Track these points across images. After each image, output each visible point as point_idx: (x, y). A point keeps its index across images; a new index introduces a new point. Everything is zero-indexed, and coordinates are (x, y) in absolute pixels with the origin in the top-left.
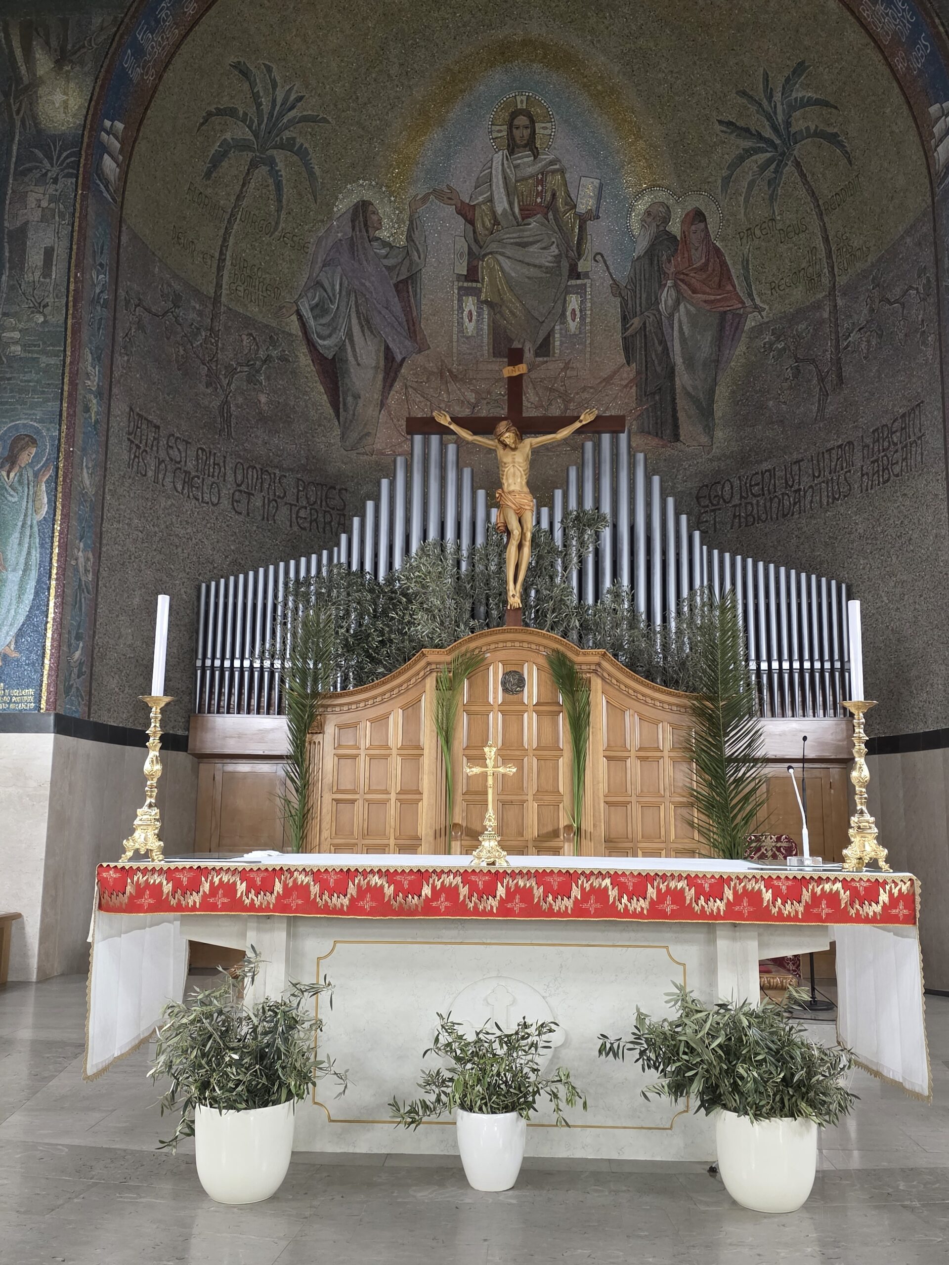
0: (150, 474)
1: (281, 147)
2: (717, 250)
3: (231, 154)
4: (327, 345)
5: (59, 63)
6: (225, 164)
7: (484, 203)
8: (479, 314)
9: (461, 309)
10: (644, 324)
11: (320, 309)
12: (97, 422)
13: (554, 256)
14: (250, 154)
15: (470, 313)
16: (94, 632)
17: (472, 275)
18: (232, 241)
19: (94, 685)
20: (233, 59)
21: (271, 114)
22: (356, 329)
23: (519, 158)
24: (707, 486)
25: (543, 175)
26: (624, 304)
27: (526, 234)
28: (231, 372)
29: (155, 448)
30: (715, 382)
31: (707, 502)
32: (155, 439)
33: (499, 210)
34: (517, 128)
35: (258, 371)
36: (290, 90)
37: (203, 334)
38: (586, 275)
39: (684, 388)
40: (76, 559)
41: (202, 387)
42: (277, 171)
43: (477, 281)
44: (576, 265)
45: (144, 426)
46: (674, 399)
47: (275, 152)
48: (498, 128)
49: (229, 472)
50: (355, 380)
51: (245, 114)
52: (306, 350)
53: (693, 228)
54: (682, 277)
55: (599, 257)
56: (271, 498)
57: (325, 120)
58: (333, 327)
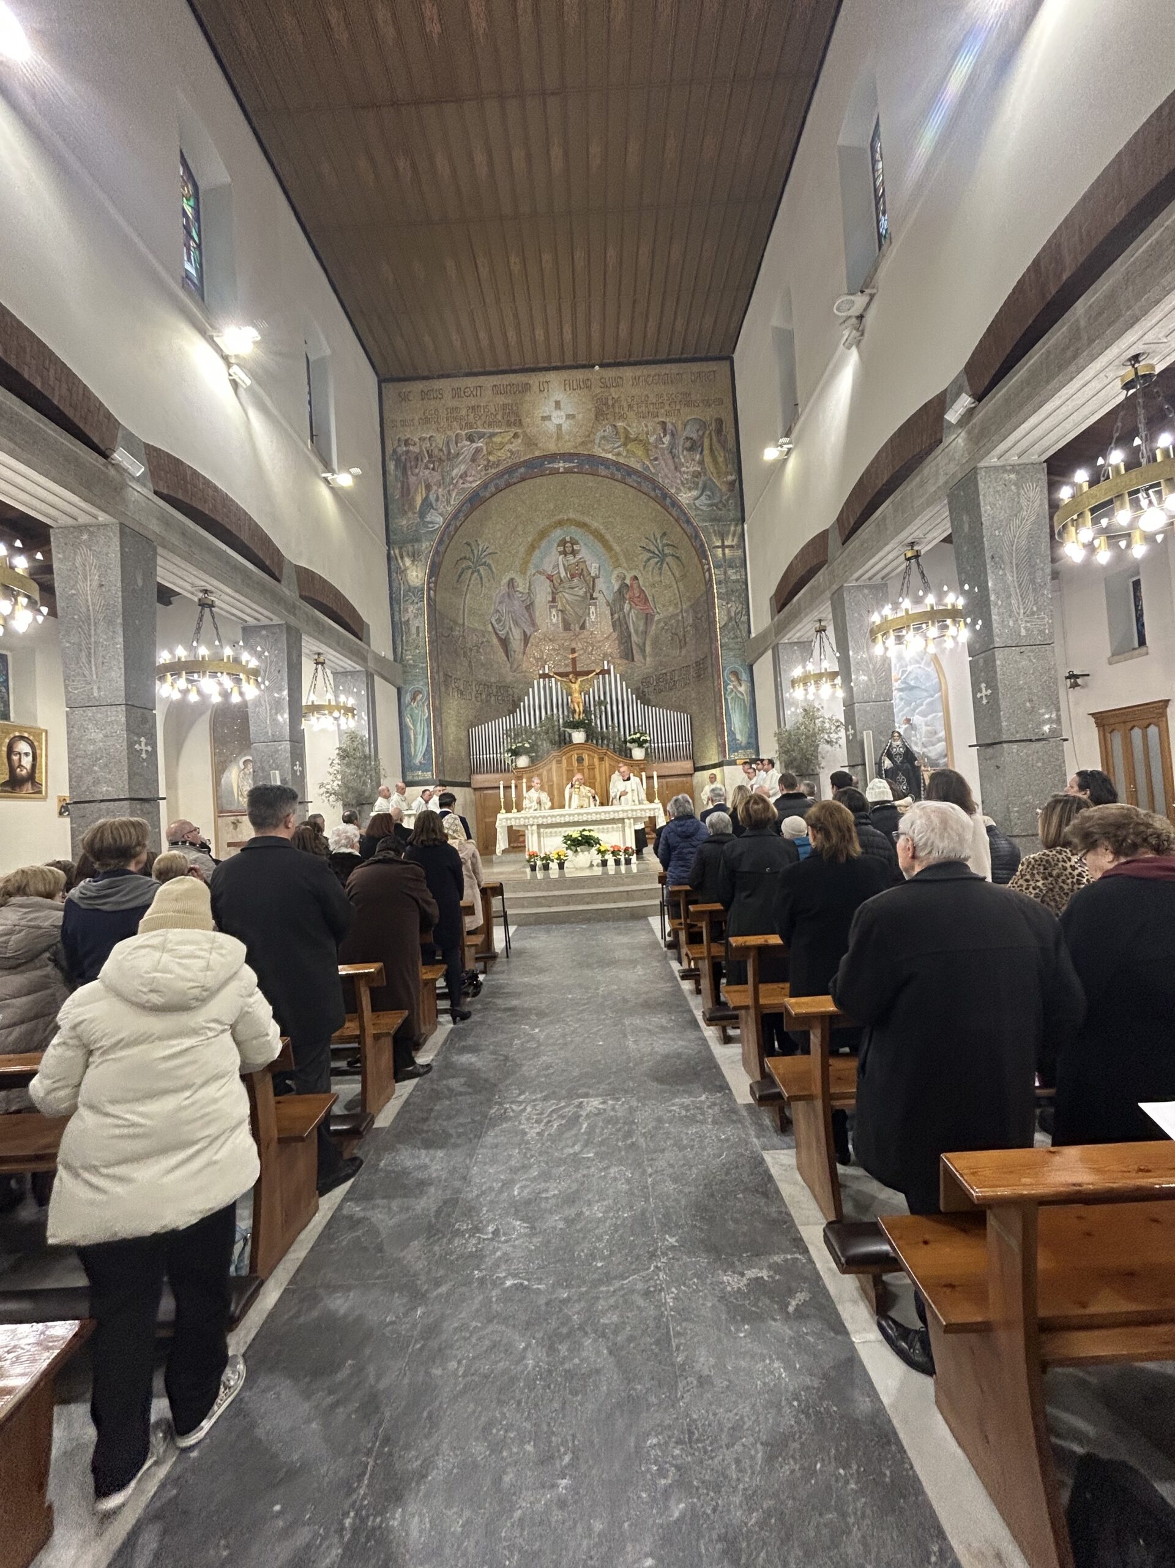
1: (482, 565)
2: (643, 591)
3: (465, 572)
4: (502, 634)
5: (413, 561)
6: (464, 576)
7: (556, 574)
10: (619, 617)
11: (499, 621)
13: (585, 592)
14: (471, 571)
16: (444, 752)
17: (554, 600)
18: (467, 601)
19: (445, 769)
20: (465, 542)
21: (478, 555)
22: (512, 626)
23: (568, 558)
24: (645, 678)
25: (577, 563)
26: (611, 609)
27: (573, 584)
28: (471, 650)
29: (452, 685)
30: (645, 640)
31: (645, 684)
33: (562, 576)
34: (567, 547)
35: (480, 648)
36: (484, 546)
37: (461, 638)
39: (635, 641)
41: (462, 658)
42: (481, 574)
44: (593, 595)
45: (448, 678)
47: (479, 568)
49: (474, 687)
50: (513, 645)
51: (469, 558)
52: (495, 637)
53: (634, 582)
54: (631, 600)
56: (488, 694)
57: (496, 553)
58: (504, 626)
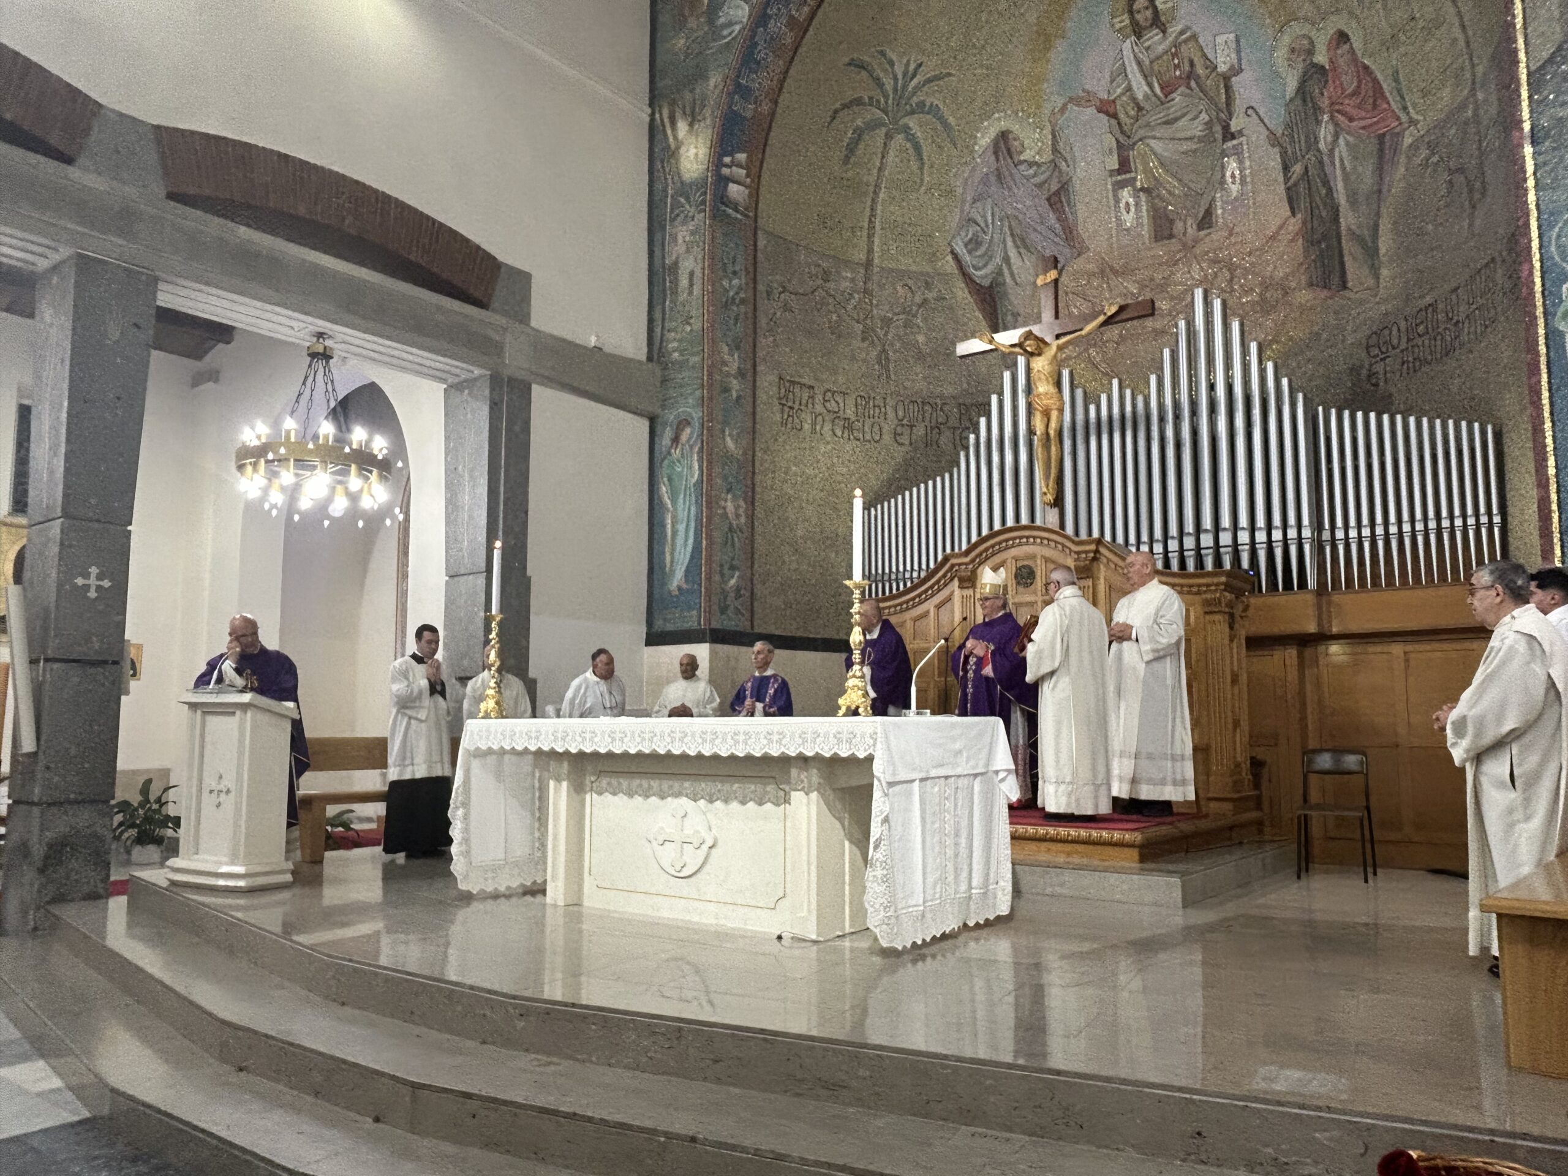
0: (806, 426)
1: (913, 112)
2: (1366, 68)
3: (866, 137)
4: (983, 274)
5: (692, 125)
6: (861, 146)
7: (1123, 94)
8: (1137, 205)
9: (1117, 201)
10: (1306, 168)
11: (974, 244)
12: (739, 398)
13: (1206, 124)
14: (884, 130)
15: (1127, 204)
16: (753, 563)
17: (1124, 166)
18: (879, 207)
19: (756, 604)
20: (847, 60)
21: (895, 90)
22: (1012, 253)
23: (1148, 40)
24: (1376, 333)
25: (1175, 46)
26: (1284, 154)
27: (1173, 109)
28: (887, 322)
29: (810, 406)
30: (1378, 214)
31: (1377, 351)
32: (809, 397)
33: (1140, 96)
34: (1139, 12)
35: (915, 316)
36: (908, 61)
37: (856, 296)
38: (1241, 133)
39: (1349, 229)
40: (724, 508)
41: (857, 343)
42: (913, 135)
43: (1130, 172)
44: (1228, 125)
45: (797, 390)
46: (1340, 243)
47: (906, 120)
48: (1118, 19)
49: (890, 410)
50: (1013, 298)
51: (871, 98)
52: (963, 285)
53: (1339, 52)
54: (1337, 107)
55: (1250, 112)
56: (934, 423)
57: (949, 75)
58: (988, 257)
